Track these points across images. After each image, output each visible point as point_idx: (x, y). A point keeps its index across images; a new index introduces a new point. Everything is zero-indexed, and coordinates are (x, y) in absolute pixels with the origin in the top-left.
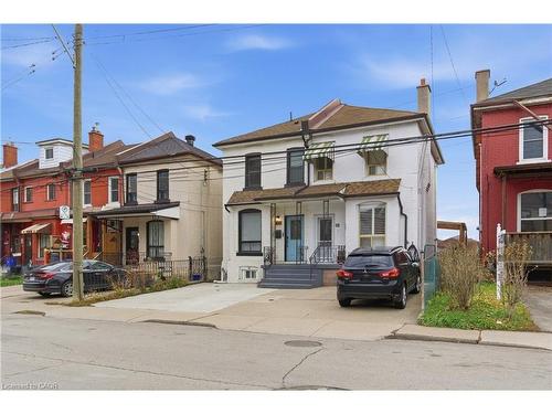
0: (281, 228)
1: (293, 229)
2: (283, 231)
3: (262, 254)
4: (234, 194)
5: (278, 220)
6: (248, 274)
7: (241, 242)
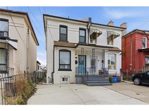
2: (78, 61)
3: (71, 70)
4: (55, 42)
5: (76, 56)
6: (63, 79)
7: (60, 65)
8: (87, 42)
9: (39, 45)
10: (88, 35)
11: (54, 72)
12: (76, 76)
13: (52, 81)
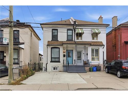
0: (65, 54)
1: (68, 54)
2: (66, 55)
3: (60, 62)
4: (48, 42)
5: (64, 51)
6: (54, 69)
7: (51, 58)
8: (73, 39)
9: (41, 40)
10: (75, 34)
11: (47, 64)
12: (64, 66)
13: (46, 70)
